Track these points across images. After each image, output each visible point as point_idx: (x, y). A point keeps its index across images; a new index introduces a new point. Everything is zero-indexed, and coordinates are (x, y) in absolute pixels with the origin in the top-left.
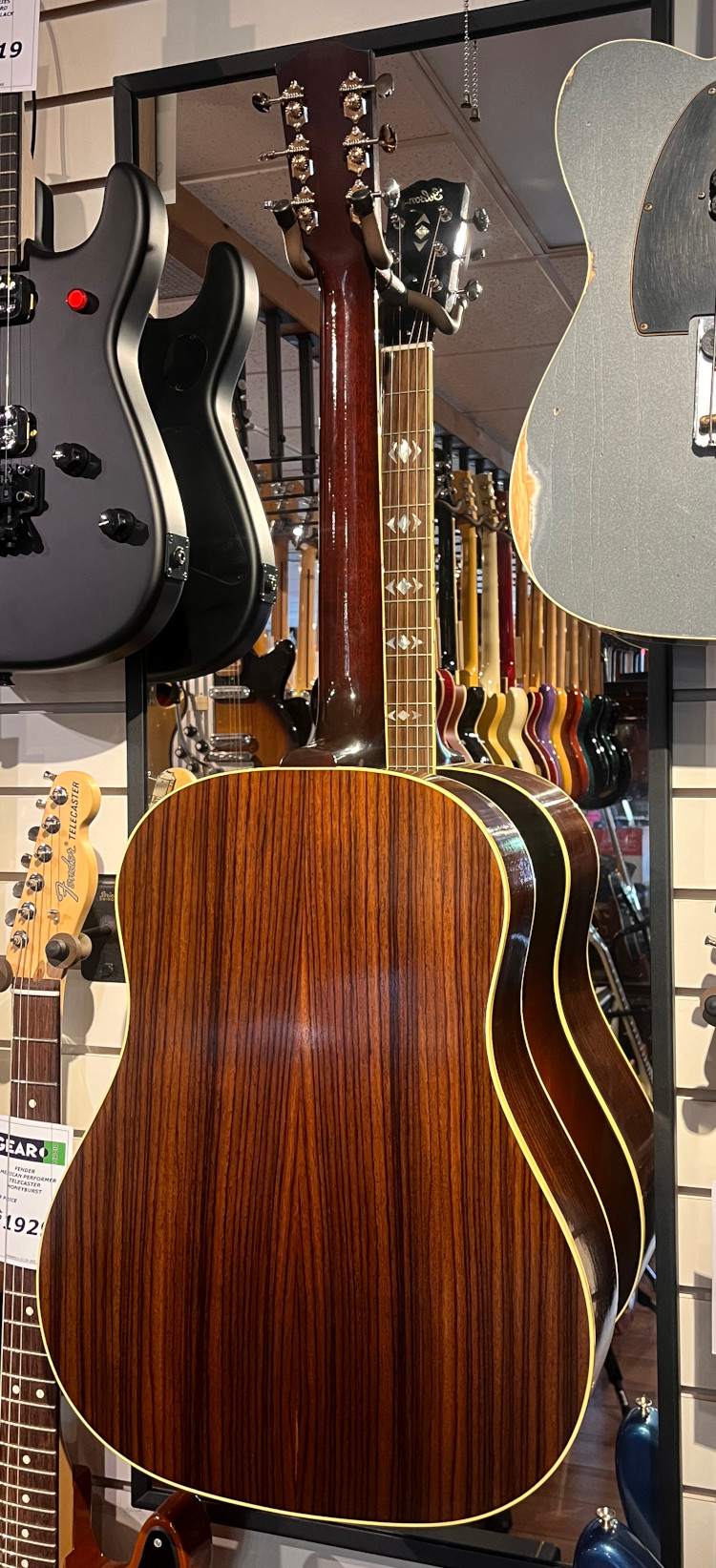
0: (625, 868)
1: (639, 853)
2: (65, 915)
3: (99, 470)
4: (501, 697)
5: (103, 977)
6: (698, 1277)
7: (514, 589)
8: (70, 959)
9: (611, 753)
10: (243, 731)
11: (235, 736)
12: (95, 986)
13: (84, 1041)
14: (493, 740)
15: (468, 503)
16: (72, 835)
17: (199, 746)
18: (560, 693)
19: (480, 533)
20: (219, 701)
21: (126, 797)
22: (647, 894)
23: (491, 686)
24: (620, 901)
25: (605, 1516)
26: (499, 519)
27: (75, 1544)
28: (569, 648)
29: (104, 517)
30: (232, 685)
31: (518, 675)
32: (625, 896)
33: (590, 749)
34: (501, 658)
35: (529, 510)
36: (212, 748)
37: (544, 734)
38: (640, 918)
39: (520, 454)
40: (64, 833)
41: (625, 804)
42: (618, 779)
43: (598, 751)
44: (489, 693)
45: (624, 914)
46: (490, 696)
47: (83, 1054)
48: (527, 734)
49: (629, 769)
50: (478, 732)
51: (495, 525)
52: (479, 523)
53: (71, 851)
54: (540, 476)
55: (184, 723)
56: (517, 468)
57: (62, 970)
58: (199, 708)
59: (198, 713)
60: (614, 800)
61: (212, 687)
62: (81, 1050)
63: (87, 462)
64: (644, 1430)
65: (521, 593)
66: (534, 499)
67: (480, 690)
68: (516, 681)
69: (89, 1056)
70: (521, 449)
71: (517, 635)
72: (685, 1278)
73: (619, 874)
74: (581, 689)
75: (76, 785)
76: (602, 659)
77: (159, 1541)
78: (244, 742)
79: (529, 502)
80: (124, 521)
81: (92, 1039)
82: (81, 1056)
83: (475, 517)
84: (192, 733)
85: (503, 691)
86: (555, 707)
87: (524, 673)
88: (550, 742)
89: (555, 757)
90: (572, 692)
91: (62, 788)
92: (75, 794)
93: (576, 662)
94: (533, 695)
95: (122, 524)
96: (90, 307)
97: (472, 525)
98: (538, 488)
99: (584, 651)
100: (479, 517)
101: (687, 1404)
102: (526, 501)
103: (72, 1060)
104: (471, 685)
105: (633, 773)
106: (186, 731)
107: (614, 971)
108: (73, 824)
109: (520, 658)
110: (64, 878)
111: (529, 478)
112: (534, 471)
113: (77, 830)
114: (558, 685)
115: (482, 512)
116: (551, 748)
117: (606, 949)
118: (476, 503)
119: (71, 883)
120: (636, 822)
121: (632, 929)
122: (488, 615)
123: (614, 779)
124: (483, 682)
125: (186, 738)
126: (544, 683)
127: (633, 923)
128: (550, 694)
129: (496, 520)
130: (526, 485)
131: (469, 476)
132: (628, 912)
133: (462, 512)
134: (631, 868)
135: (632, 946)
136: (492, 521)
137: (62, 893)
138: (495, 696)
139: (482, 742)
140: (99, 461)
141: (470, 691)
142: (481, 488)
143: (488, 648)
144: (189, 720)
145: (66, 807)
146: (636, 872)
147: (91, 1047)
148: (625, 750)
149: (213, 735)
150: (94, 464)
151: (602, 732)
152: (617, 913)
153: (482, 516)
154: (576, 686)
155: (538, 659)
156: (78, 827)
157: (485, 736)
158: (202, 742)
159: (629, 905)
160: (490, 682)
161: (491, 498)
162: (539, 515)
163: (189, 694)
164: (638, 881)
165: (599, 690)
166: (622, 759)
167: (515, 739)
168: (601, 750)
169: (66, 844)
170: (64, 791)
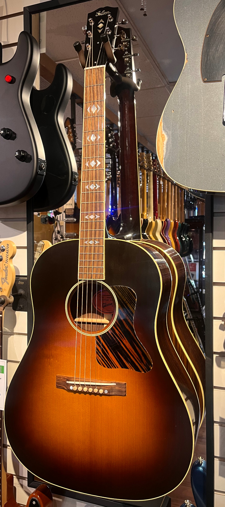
0: (191, 275)
1: (195, 270)
2: (4, 289)
3: (15, 137)
4: (154, 222)
5: (19, 310)
6: (221, 418)
7: (158, 190)
8: (5, 304)
9: (187, 240)
10: (74, 232)
11: (72, 233)
12: (17, 312)
13: (13, 331)
14: (151, 235)
15: (144, 162)
16: (7, 262)
17: (61, 236)
18: (172, 221)
19: (147, 172)
20: (67, 223)
21: (27, 250)
22: (198, 283)
23: (151, 219)
24: (189, 285)
25: (187, 503)
26: (154, 168)
27: (8, 500)
28: (174, 208)
29: (17, 153)
30: (71, 218)
31: (159, 216)
32: (191, 284)
33: (181, 239)
34: (154, 210)
35: (163, 146)
36: (65, 237)
37: (167, 234)
38: (196, 290)
39: (160, 126)
40: (4, 262)
41: (191, 256)
42: (189, 248)
43: (183, 240)
44: (150, 221)
45: (191, 289)
46: (150, 222)
47: (13, 335)
48: (161, 234)
49: (193, 245)
50: (147, 233)
51: (152, 169)
52: (147, 169)
53: (6, 268)
54: (167, 134)
55: (56, 230)
56: (159, 132)
57: (3, 308)
58: (61, 225)
59: (60, 226)
60: (188, 255)
61: (65, 218)
62: (12, 334)
63: (12, 135)
64: (201, 469)
65: (160, 191)
66: (165, 142)
67: (147, 220)
68: (158, 217)
69: (15, 336)
70: (161, 125)
71: (159, 203)
72: (216, 418)
73: (189, 277)
74: (178, 220)
75: (8, 245)
76: (184, 212)
77: (35, 502)
78: (74, 235)
79: (163, 144)
80: (23, 154)
81: (16, 330)
82: (12, 336)
83: (146, 167)
84: (59, 232)
85: (154, 220)
86: (170, 226)
87: (161, 215)
88: (168, 236)
89: (170, 241)
90: (175, 221)
91: (4, 246)
92: (7, 248)
93: (176, 212)
94: (164, 222)
95: (23, 155)
96: (12, 81)
97: (145, 169)
98: (166, 138)
99: (179, 209)
100: (147, 167)
101: (217, 462)
102: (162, 143)
103: (9, 337)
104: (144, 218)
105: (194, 246)
106: (57, 232)
107: (188, 306)
108: (7, 258)
109: (160, 211)
110: (4, 276)
111: (163, 135)
112: (165, 132)
113: (8, 260)
114: (171, 219)
115: (148, 165)
116: (169, 238)
117: (185, 300)
118: (146, 163)
119: (6, 278)
120: (194, 261)
121: (192, 294)
122: (149, 197)
123: (188, 248)
124: (148, 218)
125: (57, 234)
126: (167, 218)
127: (193, 292)
128: (169, 222)
129: (152, 168)
130: (162, 137)
131: (144, 154)
132: (192, 288)
133: (142, 165)
134: (193, 275)
135: (193, 299)
136: (151, 168)
137: (3, 282)
138: (152, 222)
139: (147, 236)
140: (16, 134)
141: (144, 220)
142: (148, 158)
143: (150, 207)
144: (58, 229)
145: (5, 253)
146: (194, 277)
147: (16, 333)
148: (191, 239)
149: (65, 233)
150: (14, 135)
151: (184, 234)
152: (188, 288)
153: (148, 166)
154: (176, 220)
155: (165, 211)
156: (9, 259)
157: (148, 234)
158: (62, 235)
159: (192, 286)
160: (150, 217)
161: (151, 161)
162: (167, 148)
163: (58, 221)
164: (195, 279)
165: (183, 221)
166: (190, 242)
167: (158, 235)
168: (184, 239)
169: (5, 265)
170: (4, 247)
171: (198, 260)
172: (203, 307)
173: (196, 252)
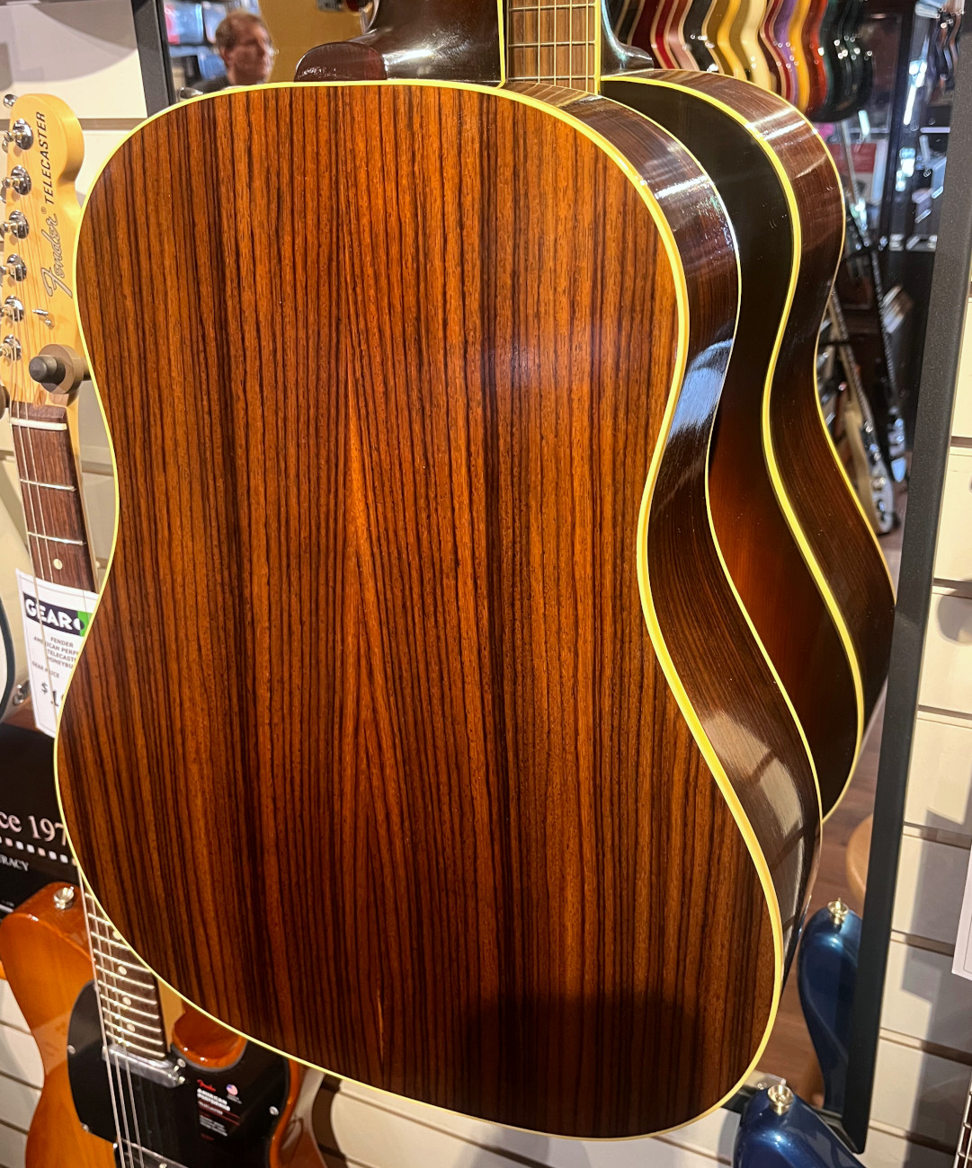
0: (855, 185)
1: (872, 168)
2: (57, 317)
8: (68, 381)
9: (853, 57)
14: (724, 43)
16: (49, 197)
22: (876, 211)
25: (778, 1097)
32: (852, 218)
33: (832, 52)
37: (782, 35)
38: (867, 242)
40: (39, 194)
41: (863, 116)
42: (859, 88)
43: (840, 56)
48: (763, 36)
49: (872, 76)
50: (707, 33)
53: (52, 222)
60: (851, 113)
64: (835, 941)
75: (40, 117)
86: (796, 4)
88: (788, 45)
89: (792, 63)
91: (24, 122)
92: (41, 131)
105: (876, 81)
108: (47, 180)
110: (50, 262)
113: (54, 189)
116: (789, 53)
119: (59, 271)
120: (872, 135)
121: (856, 254)
123: (854, 87)
134: (862, 186)
137: (51, 283)
139: (710, 46)
145: (34, 153)
146: (866, 192)
148: (869, 54)
151: (845, 33)
156: (55, 184)
157: (713, 39)
159: (857, 227)
164: (867, 199)
166: (865, 63)
167: (749, 42)
168: (843, 54)
169: (43, 210)
170: (26, 127)
171: (886, 130)
172: (885, 292)
173: (882, 100)
